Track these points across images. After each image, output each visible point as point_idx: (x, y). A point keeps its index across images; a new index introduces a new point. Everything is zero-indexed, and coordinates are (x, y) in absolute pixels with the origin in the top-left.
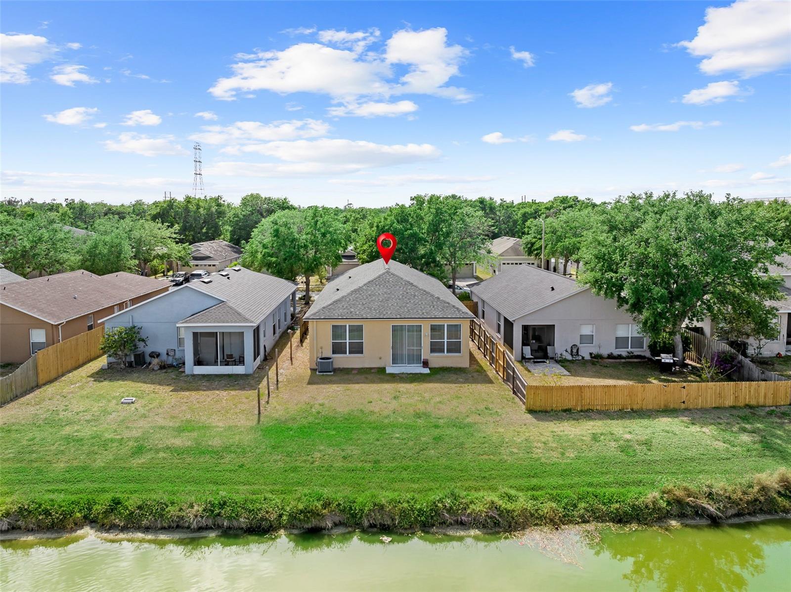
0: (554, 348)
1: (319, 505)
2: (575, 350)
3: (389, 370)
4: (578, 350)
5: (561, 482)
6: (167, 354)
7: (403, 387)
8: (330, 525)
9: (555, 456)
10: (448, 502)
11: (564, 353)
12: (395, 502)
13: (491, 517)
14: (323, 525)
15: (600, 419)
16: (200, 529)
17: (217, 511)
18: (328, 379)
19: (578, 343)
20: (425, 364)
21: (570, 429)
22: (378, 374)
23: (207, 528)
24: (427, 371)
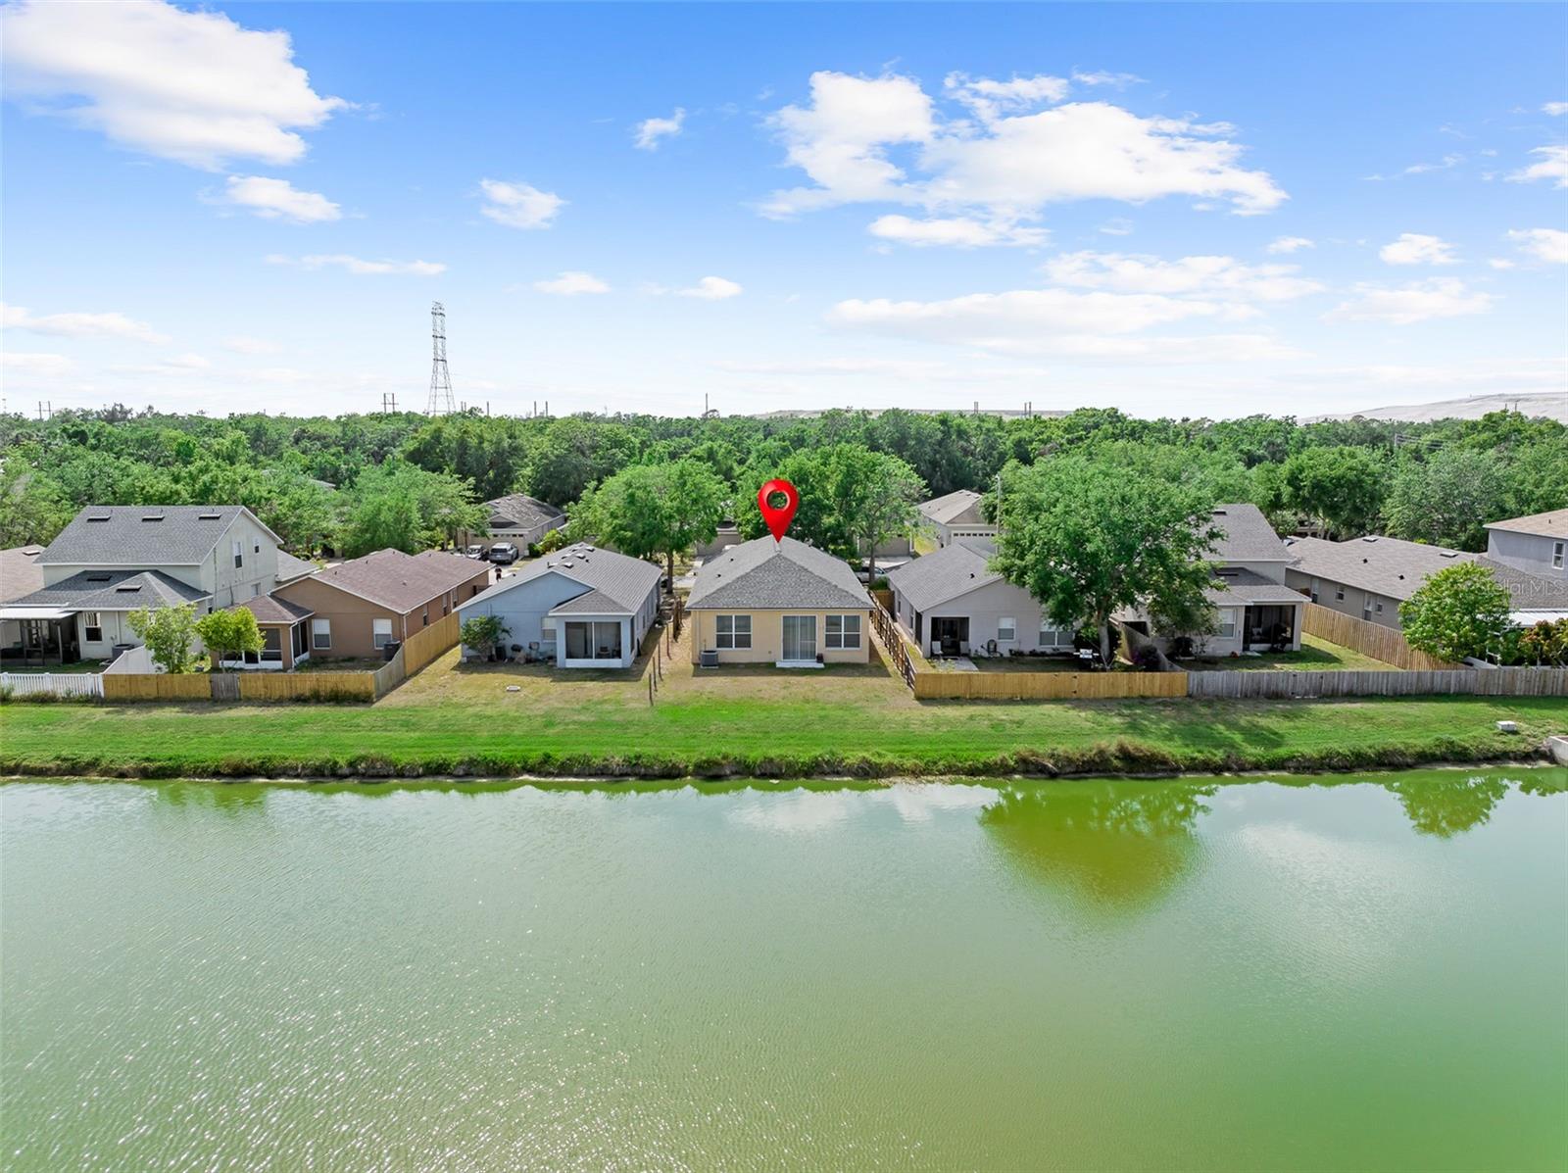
0: (968, 645)
1: (719, 757)
2: (992, 646)
3: (778, 665)
4: (995, 646)
5: (928, 747)
6: (530, 647)
7: (794, 679)
8: (728, 772)
9: (929, 731)
10: (827, 757)
11: (980, 649)
12: (782, 757)
13: (862, 768)
14: (723, 773)
15: (985, 705)
16: (622, 775)
17: (634, 762)
18: (715, 672)
19: (996, 640)
20: (820, 659)
21: (951, 712)
22: (769, 668)
23: (627, 775)
24: (822, 666)
